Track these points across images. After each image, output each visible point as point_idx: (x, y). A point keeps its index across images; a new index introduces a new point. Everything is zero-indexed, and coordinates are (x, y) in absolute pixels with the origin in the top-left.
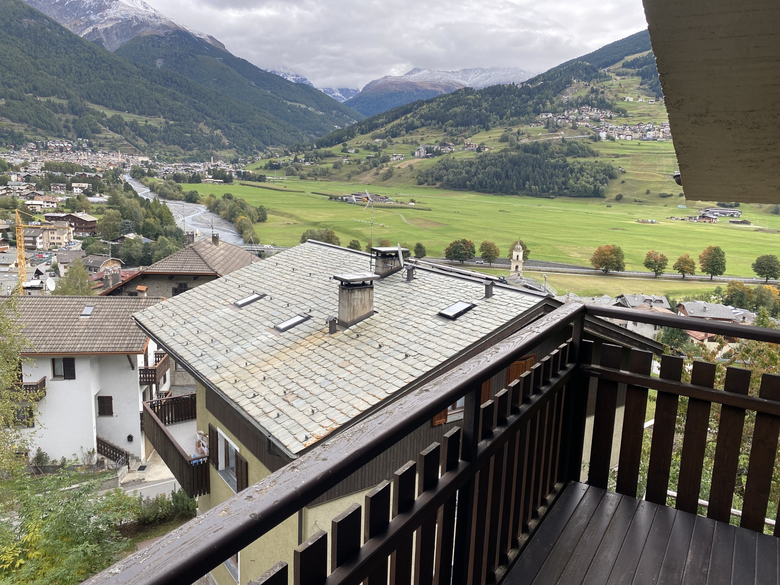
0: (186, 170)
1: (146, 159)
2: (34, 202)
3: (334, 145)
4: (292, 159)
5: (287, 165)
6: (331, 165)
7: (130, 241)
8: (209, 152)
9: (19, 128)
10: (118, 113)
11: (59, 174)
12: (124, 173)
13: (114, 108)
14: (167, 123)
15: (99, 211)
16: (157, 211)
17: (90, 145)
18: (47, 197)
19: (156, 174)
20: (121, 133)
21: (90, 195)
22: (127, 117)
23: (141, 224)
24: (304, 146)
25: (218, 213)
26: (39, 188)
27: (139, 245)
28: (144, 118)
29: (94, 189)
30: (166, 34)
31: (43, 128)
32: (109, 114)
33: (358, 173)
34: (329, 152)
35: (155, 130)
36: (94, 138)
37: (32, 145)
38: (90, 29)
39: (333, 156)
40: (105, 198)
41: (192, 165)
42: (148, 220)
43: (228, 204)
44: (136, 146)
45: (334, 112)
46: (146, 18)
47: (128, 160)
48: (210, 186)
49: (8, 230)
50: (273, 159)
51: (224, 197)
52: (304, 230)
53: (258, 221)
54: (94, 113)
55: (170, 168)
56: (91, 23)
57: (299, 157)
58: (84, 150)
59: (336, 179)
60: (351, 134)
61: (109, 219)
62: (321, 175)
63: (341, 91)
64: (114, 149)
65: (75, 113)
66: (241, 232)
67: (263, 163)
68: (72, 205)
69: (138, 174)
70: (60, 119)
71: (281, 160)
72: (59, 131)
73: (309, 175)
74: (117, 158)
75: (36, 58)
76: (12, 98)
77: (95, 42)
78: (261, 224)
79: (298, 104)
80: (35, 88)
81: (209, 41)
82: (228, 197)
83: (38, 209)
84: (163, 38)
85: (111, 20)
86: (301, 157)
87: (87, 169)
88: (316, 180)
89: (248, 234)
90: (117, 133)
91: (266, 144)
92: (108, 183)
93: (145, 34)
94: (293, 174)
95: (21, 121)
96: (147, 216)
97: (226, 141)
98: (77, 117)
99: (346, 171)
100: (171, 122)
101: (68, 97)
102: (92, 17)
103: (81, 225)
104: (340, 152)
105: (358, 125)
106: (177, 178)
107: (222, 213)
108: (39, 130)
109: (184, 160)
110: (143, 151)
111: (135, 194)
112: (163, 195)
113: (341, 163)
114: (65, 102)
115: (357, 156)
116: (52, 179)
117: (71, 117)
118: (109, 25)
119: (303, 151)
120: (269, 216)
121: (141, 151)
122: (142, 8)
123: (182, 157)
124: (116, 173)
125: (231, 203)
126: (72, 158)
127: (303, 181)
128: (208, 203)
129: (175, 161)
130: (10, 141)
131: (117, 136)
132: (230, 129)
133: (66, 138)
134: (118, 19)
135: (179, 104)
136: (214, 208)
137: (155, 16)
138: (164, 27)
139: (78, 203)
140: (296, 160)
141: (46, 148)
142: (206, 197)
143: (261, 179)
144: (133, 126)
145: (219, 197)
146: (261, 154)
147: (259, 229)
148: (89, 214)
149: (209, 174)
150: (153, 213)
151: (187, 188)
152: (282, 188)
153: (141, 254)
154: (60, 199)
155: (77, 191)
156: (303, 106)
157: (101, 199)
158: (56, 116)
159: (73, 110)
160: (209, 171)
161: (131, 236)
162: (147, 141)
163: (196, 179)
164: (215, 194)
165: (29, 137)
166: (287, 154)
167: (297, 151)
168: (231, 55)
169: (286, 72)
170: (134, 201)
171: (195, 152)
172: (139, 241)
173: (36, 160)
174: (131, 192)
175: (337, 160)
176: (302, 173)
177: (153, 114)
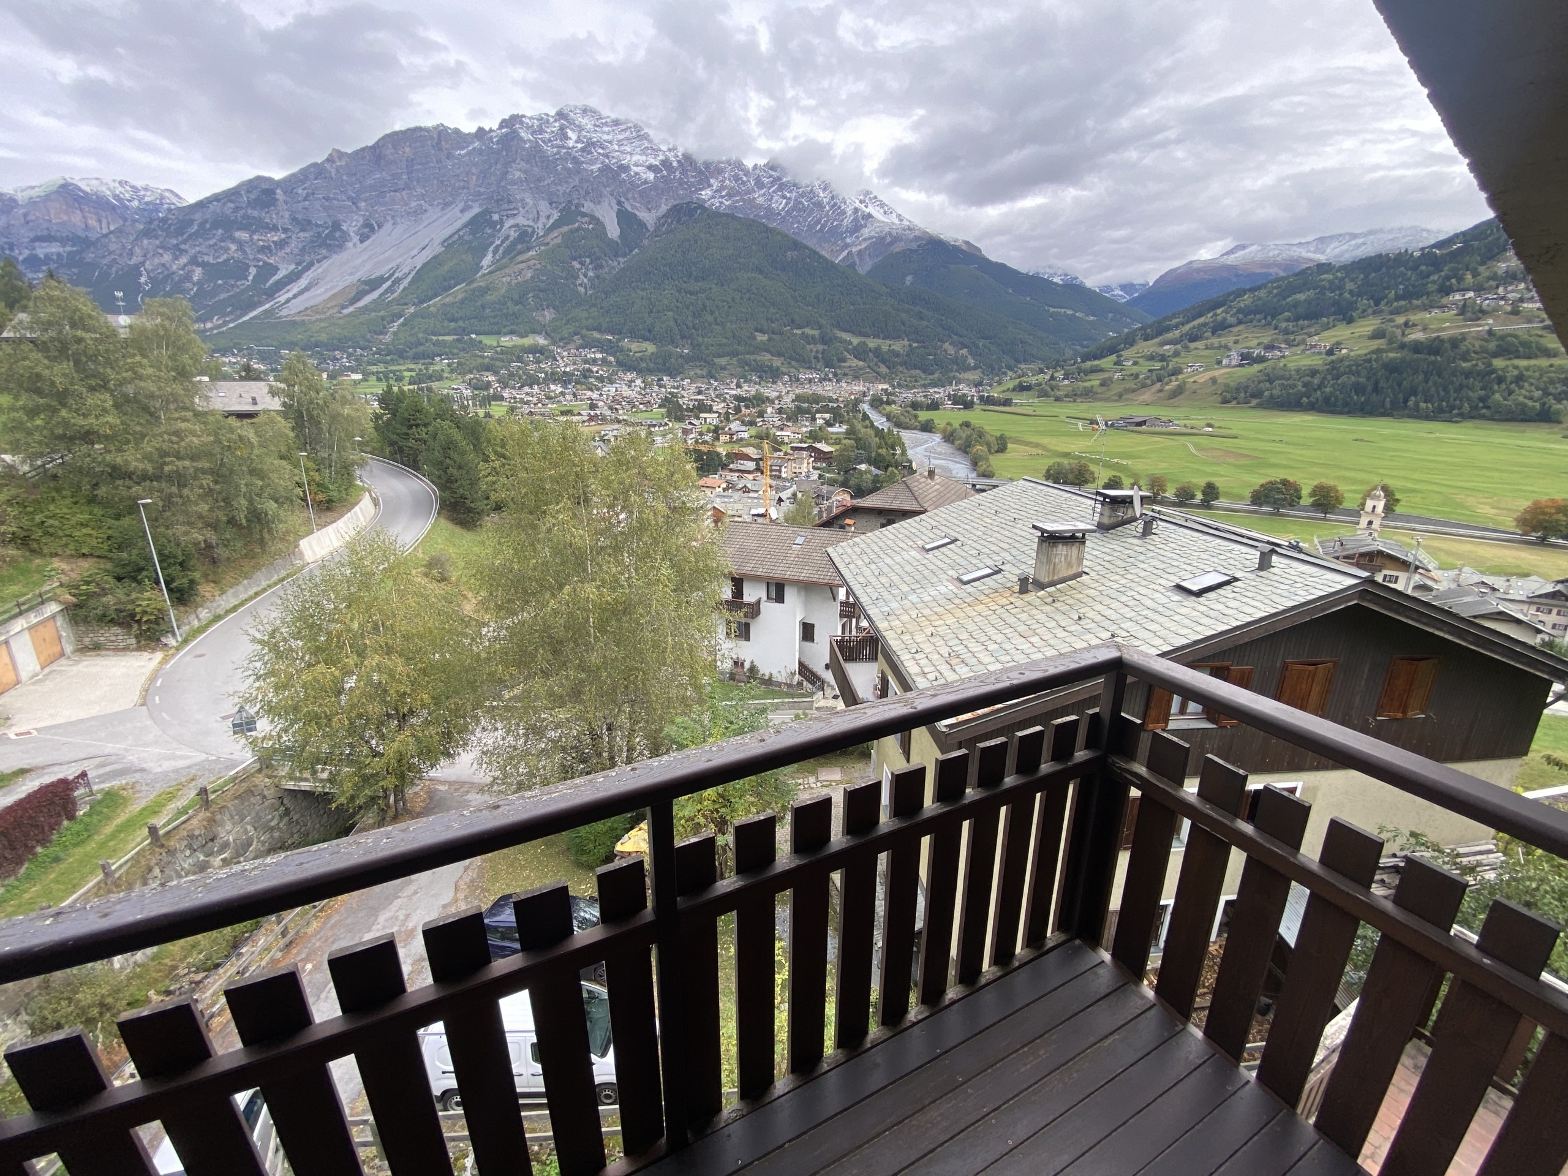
0: (925, 396)
1: (885, 386)
2: (784, 433)
3: (1105, 357)
4: (1047, 377)
5: (1040, 384)
6: (1097, 382)
7: (861, 472)
8: (951, 375)
9: (777, 362)
10: (863, 339)
11: (806, 405)
12: (864, 402)
13: (861, 334)
14: (910, 345)
15: (837, 442)
16: (889, 442)
17: (835, 375)
18: (794, 429)
19: (894, 402)
20: (864, 360)
21: (831, 425)
22: (872, 343)
23: (873, 455)
24: (1064, 361)
25: (953, 443)
26: (789, 419)
27: (869, 476)
28: (888, 342)
29: (835, 420)
30: (919, 246)
31: (797, 361)
32: (855, 341)
33: (1134, 391)
34: (1096, 366)
35: (897, 355)
36: (840, 367)
37: (786, 378)
38: (845, 253)
39: (1102, 370)
40: (844, 428)
41: (931, 390)
42: (880, 451)
43: (964, 434)
44: (878, 373)
45: (1110, 315)
46: (899, 231)
47: (869, 389)
48: (948, 413)
49: (761, 459)
50: (1024, 379)
51: (961, 425)
52: (1050, 462)
53: (997, 452)
54: (842, 341)
55: (908, 395)
56: (847, 246)
57: (1056, 375)
58: (830, 380)
59: (1101, 400)
60: (1130, 341)
61: (844, 450)
62: (1081, 395)
63: (1123, 287)
64: (856, 377)
65: (825, 344)
66: (975, 464)
67: (1011, 385)
68: (814, 436)
69: (877, 403)
70: (811, 351)
71: (1033, 380)
72: (810, 362)
73: (1067, 396)
74: (859, 387)
75: (795, 291)
76: (773, 333)
77: (849, 266)
78: (1000, 456)
79: (1063, 310)
80: (793, 321)
81: (964, 247)
82: (967, 424)
83: (786, 440)
84: (916, 251)
85: (865, 239)
86: (1060, 375)
87: (831, 400)
88: (1075, 401)
89: (982, 466)
90: (860, 360)
91: (1018, 361)
92: (848, 413)
93: (897, 250)
94: (1046, 395)
95: (780, 355)
96: (880, 447)
97: (971, 362)
98: (826, 347)
99: (1116, 389)
100: (915, 345)
101: (820, 327)
102: (848, 240)
103: (820, 455)
104: (1111, 365)
105: (1141, 329)
106: (915, 406)
107: (957, 443)
108: (793, 363)
109: (924, 386)
110: (884, 378)
111: (872, 423)
112: (899, 425)
113: (1111, 379)
114: (816, 333)
115: (1135, 369)
116: (800, 411)
117: (821, 347)
118: (864, 246)
119: (1062, 367)
120: (1009, 446)
121: (880, 377)
122: (897, 221)
123: (922, 382)
124: (857, 402)
125: (968, 431)
126: (818, 389)
127: (1058, 404)
128: (944, 431)
129: (914, 388)
130: (769, 375)
131: (861, 363)
132: (977, 346)
133: (816, 370)
134: (871, 238)
135: (925, 323)
136: (949, 438)
137: (909, 229)
138: (917, 238)
139: (820, 434)
140: (1052, 378)
141: (798, 380)
142: (942, 426)
143: (1007, 402)
144: (877, 351)
145: (956, 424)
146: (1010, 373)
147: (996, 461)
148: (828, 444)
149: (949, 399)
150: (886, 444)
151: (924, 416)
152: (1030, 412)
153: (870, 485)
154: (804, 429)
155: (820, 422)
156: (1069, 312)
157: (840, 430)
158: (808, 347)
159: (825, 340)
160: (949, 396)
161: (863, 467)
162: (889, 368)
163: (934, 406)
164: (952, 421)
165: (784, 370)
166: (1041, 371)
167: (1055, 368)
168: (987, 260)
169: (1051, 271)
170: (871, 432)
171: (936, 375)
172: (870, 472)
173: (788, 393)
174: (867, 422)
175: (1106, 375)
176: (1058, 393)
177: (898, 338)
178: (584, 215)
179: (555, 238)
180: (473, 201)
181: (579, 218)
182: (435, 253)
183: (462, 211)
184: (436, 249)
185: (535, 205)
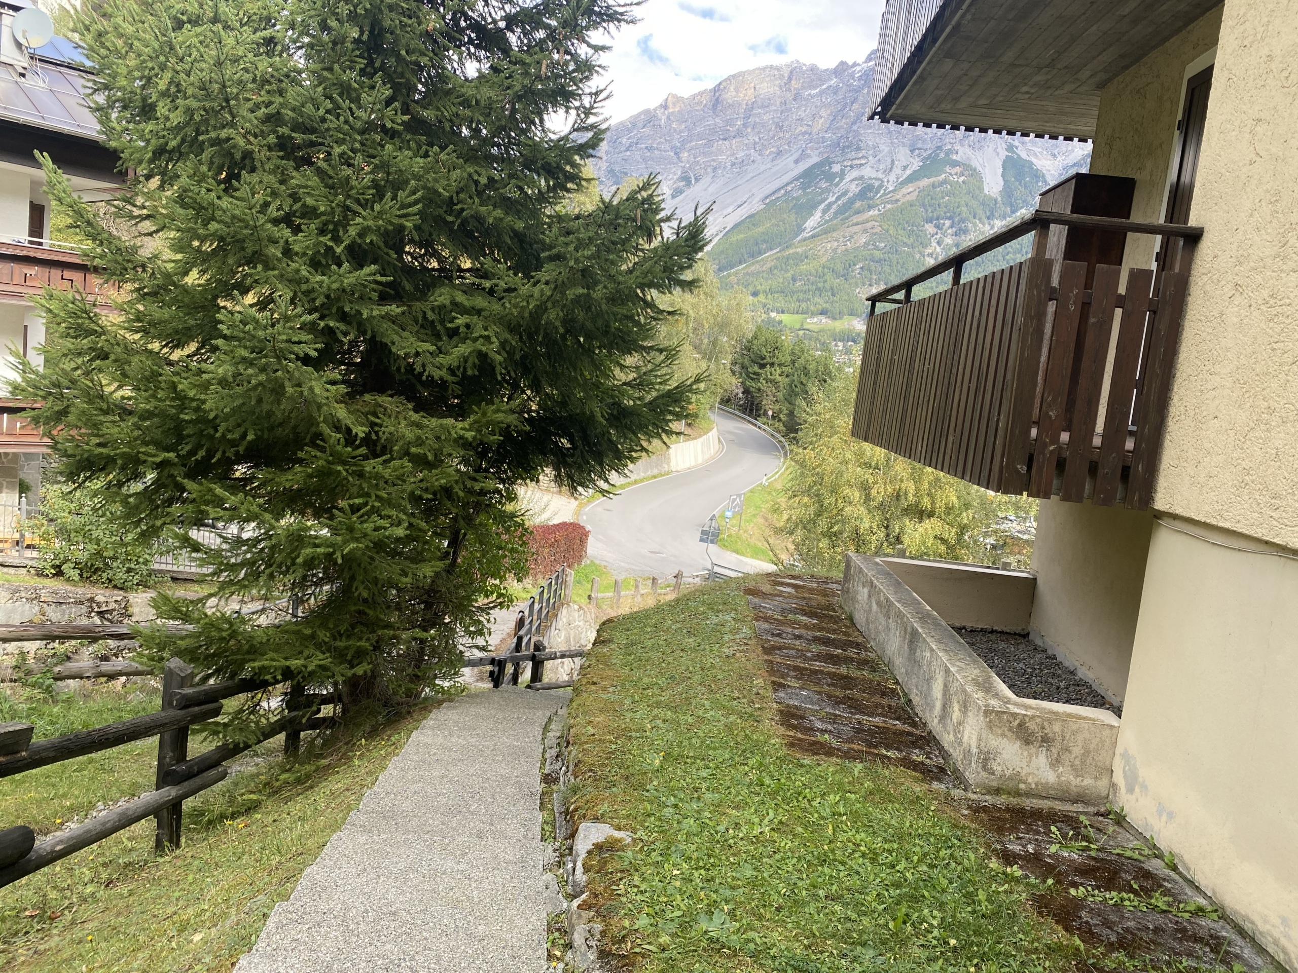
178: (955, 164)
179: (910, 193)
180: (812, 149)
181: (948, 169)
182: (753, 211)
183: (796, 162)
184: (756, 206)
185: (890, 152)
